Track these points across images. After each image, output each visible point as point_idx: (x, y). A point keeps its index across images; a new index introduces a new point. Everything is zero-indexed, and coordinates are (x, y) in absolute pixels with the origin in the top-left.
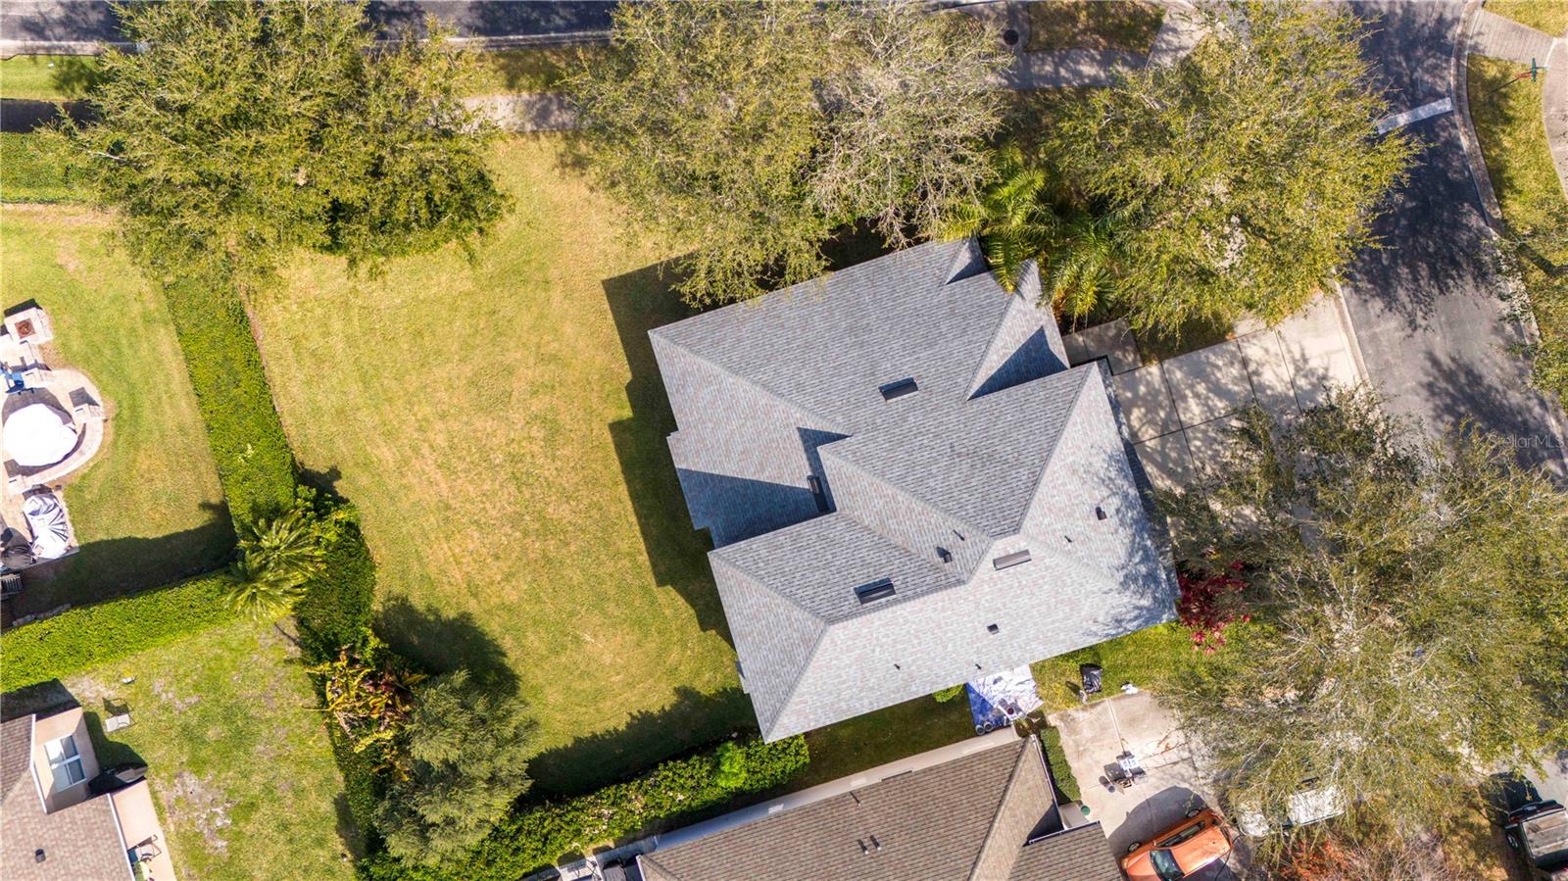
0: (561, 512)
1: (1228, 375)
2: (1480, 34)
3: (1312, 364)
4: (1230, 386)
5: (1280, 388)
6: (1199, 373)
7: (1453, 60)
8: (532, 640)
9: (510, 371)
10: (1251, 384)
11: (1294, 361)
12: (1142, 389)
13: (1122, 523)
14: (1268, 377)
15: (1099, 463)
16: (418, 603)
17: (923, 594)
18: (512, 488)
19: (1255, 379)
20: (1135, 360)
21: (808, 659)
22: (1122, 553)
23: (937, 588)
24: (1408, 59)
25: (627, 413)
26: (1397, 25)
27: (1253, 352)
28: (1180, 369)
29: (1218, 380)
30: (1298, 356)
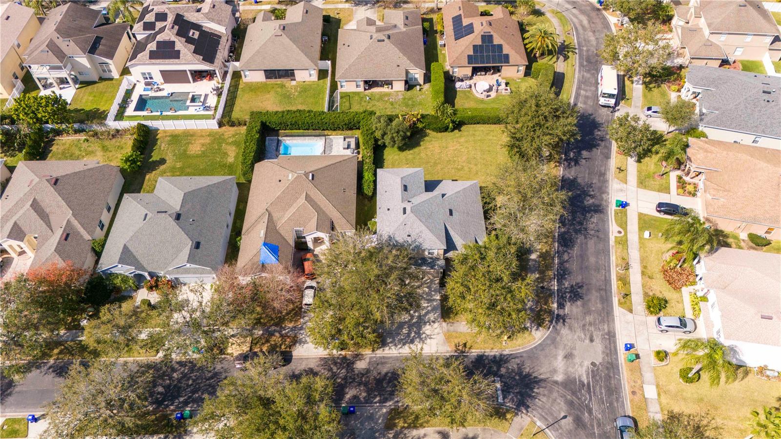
0: (439, 167)
1: (432, 316)
2: (522, 417)
3: (428, 340)
4: (428, 316)
5: (424, 329)
6: (434, 309)
7: (515, 407)
8: (410, 156)
9: (476, 165)
10: (427, 322)
11: (430, 335)
13: (405, 241)
14: (428, 327)
15: (420, 240)
16: (426, 138)
17: (402, 196)
18: (447, 159)
19: (428, 324)
23: (402, 198)
24: (517, 393)
26: (529, 393)
27: (436, 325)
28: (437, 304)
29: (431, 313)
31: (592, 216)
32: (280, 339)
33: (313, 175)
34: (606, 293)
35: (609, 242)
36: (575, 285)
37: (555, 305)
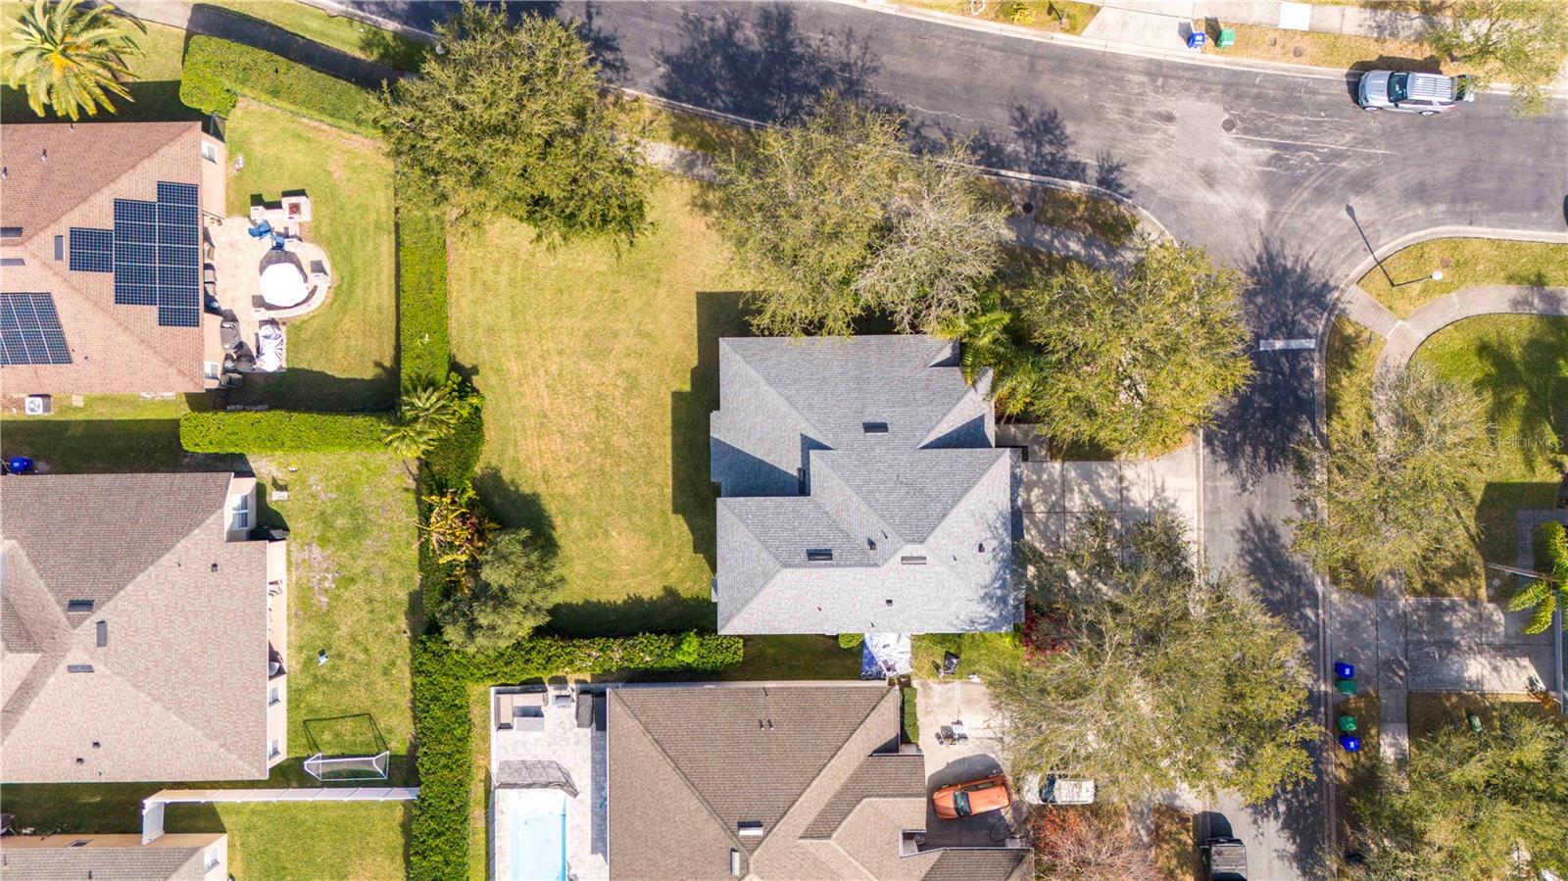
0: (620, 441)
1: (1107, 484)
2: (1349, 302)
3: (1167, 494)
4: (1106, 493)
5: (1140, 504)
7: (1326, 315)
8: (575, 523)
9: (615, 335)
10: (1121, 495)
11: (1155, 488)
12: (1045, 477)
13: (994, 558)
14: (1134, 494)
15: (991, 515)
16: (506, 476)
17: (850, 566)
18: (593, 416)
19: (1125, 492)
20: (1046, 455)
21: (763, 586)
22: (988, 578)
23: (860, 564)
24: (1295, 305)
25: (687, 388)
26: (1294, 278)
27: (1129, 473)
28: (1075, 470)
29: (1099, 486)
30: (1159, 486)
31: (801, 41)
32: (1166, 846)
33: (743, 825)
34: (1041, 57)
35: (889, 16)
36: (1019, 125)
37: (1075, 185)
